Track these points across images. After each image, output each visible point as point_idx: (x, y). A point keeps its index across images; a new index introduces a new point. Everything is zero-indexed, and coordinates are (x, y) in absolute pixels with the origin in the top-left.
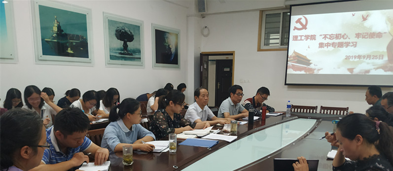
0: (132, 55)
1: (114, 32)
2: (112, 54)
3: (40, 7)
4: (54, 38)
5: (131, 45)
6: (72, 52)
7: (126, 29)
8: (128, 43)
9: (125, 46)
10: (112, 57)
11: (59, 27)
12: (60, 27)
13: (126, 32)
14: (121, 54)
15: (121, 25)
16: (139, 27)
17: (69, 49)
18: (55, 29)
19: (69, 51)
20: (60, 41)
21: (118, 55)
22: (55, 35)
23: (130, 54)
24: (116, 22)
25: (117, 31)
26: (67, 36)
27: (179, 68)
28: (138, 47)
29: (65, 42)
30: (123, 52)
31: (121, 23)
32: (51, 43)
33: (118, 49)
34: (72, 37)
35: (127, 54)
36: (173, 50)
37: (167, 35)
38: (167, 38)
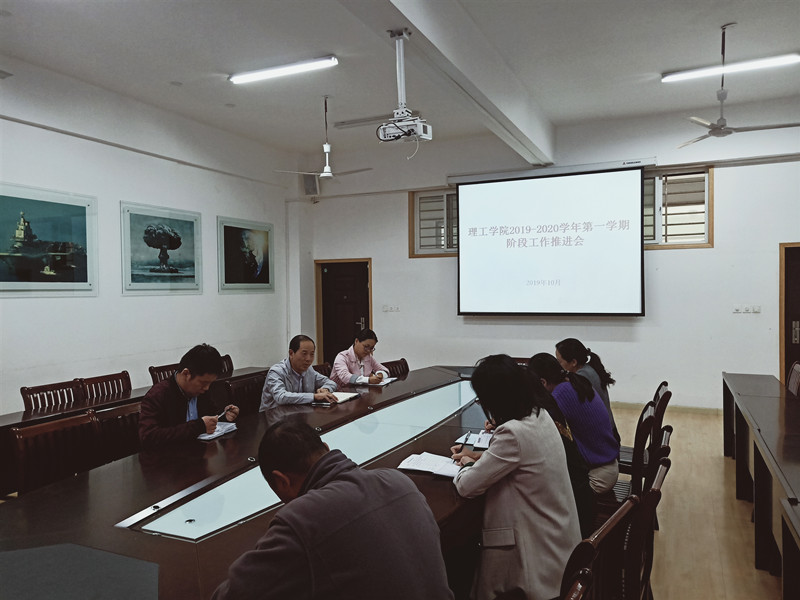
0: (176, 271)
1: (143, 234)
2: (136, 272)
4: (17, 250)
5: (174, 255)
6: (52, 273)
7: (166, 228)
8: (169, 252)
9: (164, 258)
10: (135, 278)
11: (27, 231)
12: (31, 230)
13: (165, 233)
14: (152, 270)
15: (156, 222)
16: (192, 223)
17: (47, 267)
18: (20, 234)
19: (47, 271)
20: (27, 255)
21: (147, 273)
22: (17, 245)
23: (172, 271)
24: (146, 218)
25: (147, 232)
26: (42, 245)
27: (271, 289)
28: (189, 258)
29: (39, 255)
30: (158, 267)
31: (156, 218)
32: (8, 260)
33: (149, 264)
34: (55, 247)
35: (167, 272)
36: (259, 259)
37: (247, 234)
38: (247, 239)
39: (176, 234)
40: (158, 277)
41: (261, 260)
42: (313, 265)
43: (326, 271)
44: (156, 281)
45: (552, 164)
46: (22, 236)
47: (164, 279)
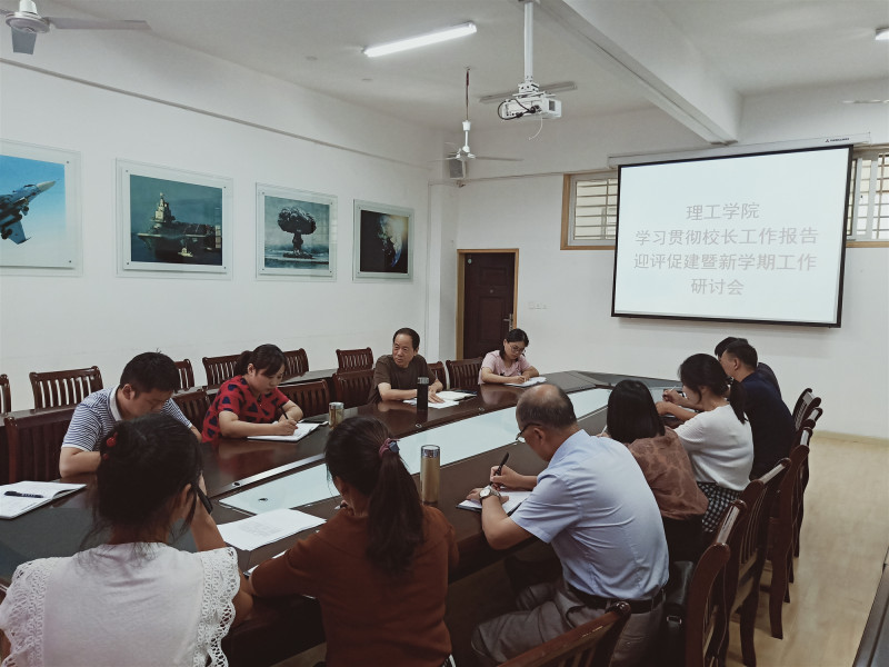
0: (310, 257)
1: (277, 218)
2: (269, 257)
3: (133, 178)
4: (157, 231)
5: (307, 240)
6: (189, 255)
7: (301, 212)
8: (304, 237)
9: (298, 242)
10: (268, 263)
11: (167, 212)
12: (170, 212)
13: (300, 217)
14: (285, 255)
15: (291, 205)
16: (327, 207)
17: (185, 249)
18: (159, 215)
19: (185, 253)
20: (166, 236)
21: (281, 258)
22: (157, 226)
23: (306, 257)
24: (281, 200)
25: (282, 215)
26: (181, 227)
27: (410, 279)
28: (324, 243)
29: (176, 237)
30: (292, 252)
31: (290, 201)
32: (149, 240)
33: (283, 248)
34: (192, 229)
35: (301, 257)
36: (398, 247)
37: (386, 220)
38: (385, 224)
39: (310, 218)
40: (292, 262)
41: (400, 248)
42: (456, 255)
43: (470, 261)
44: (289, 266)
45: (734, 142)
46: (162, 217)
47: (297, 265)
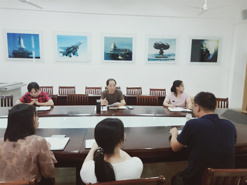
0: (167, 57)
1: (153, 45)
2: (150, 58)
3: (105, 37)
4: (111, 52)
5: (166, 52)
6: (121, 58)
7: (163, 42)
8: (164, 51)
9: (161, 53)
10: (149, 60)
12: (115, 46)
13: (163, 44)
14: (156, 57)
16: (175, 40)
17: (120, 56)
20: (114, 53)
22: (112, 50)
24: (155, 39)
25: (155, 44)
26: (119, 50)
27: (218, 64)
28: (173, 52)
29: (117, 53)
30: (159, 56)
31: (159, 39)
32: (109, 54)
33: (155, 55)
34: (122, 50)
35: (163, 57)
36: (212, 52)
37: (205, 42)
38: (205, 44)
39: (167, 44)
40: (159, 59)
46: (113, 48)
47: (161, 60)
